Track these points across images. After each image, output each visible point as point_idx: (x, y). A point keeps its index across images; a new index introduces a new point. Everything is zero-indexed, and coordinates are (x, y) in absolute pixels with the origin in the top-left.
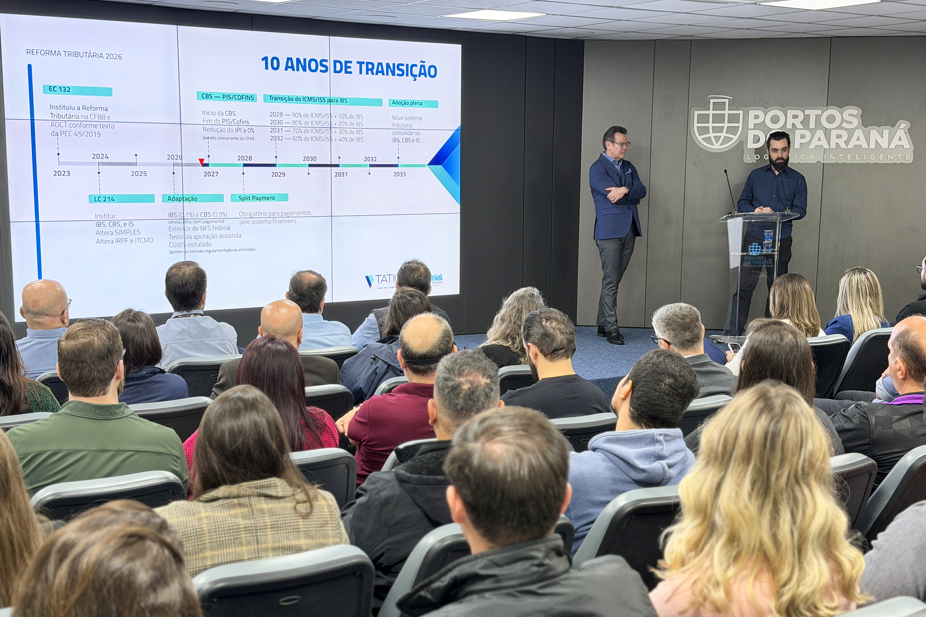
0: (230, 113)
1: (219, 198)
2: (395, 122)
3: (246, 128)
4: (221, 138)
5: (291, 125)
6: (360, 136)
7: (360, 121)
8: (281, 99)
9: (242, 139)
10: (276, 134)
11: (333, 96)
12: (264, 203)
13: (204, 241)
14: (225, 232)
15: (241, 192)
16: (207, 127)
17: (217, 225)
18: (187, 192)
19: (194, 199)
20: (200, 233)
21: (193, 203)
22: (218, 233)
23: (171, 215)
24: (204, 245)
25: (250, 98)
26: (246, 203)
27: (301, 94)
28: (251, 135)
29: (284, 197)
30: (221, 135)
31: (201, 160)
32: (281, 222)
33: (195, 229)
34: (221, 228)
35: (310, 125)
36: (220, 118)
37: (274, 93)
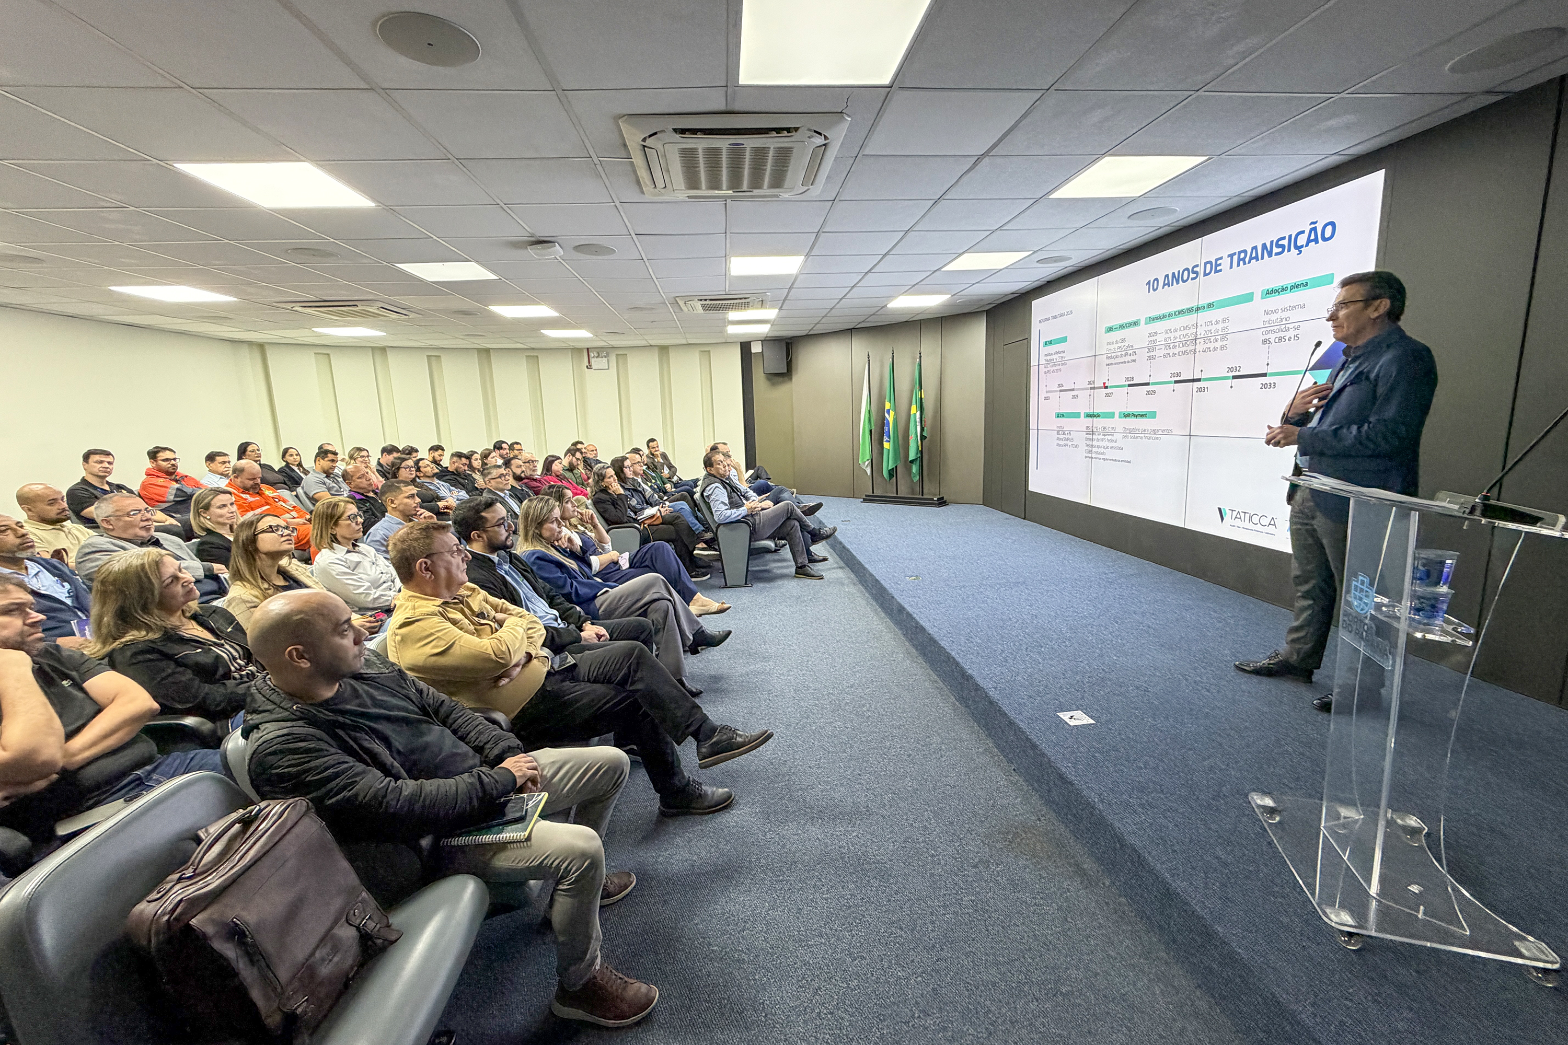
0: (1123, 340)
1: (1111, 415)
2: (1267, 318)
3: (1131, 352)
4: (1116, 364)
5: (1163, 343)
6: (1224, 343)
7: (1225, 325)
8: (1157, 318)
9: (1128, 362)
10: (1151, 354)
11: (1201, 303)
12: (1139, 420)
13: (1102, 450)
14: (1114, 444)
15: (1125, 410)
16: (1109, 355)
17: (1110, 438)
18: (1096, 411)
19: (1099, 416)
20: (1100, 444)
21: (1098, 419)
22: (1110, 444)
23: (1088, 427)
24: (1102, 454)
25: (1136, 323)
26: (1128, 419)
27: (1173, 309)
28: (1133, 358)
29: (1153, 415)
30: (1117, 360)
31: (1104, 384)
32: (1149, 439)
33: (1098, 440)
34: (1112, 441)
35: (1178, 340)
36: (1116, 346)
37: (1153, 315)
